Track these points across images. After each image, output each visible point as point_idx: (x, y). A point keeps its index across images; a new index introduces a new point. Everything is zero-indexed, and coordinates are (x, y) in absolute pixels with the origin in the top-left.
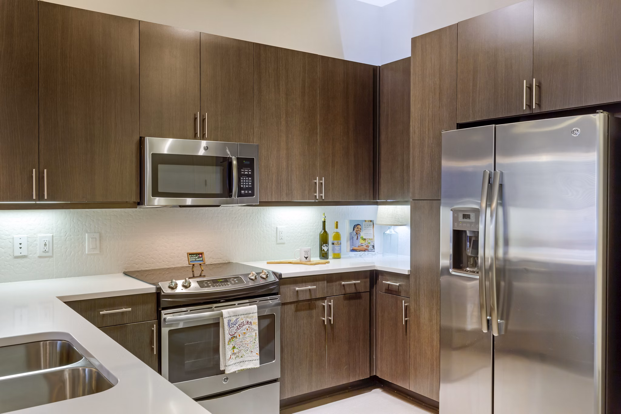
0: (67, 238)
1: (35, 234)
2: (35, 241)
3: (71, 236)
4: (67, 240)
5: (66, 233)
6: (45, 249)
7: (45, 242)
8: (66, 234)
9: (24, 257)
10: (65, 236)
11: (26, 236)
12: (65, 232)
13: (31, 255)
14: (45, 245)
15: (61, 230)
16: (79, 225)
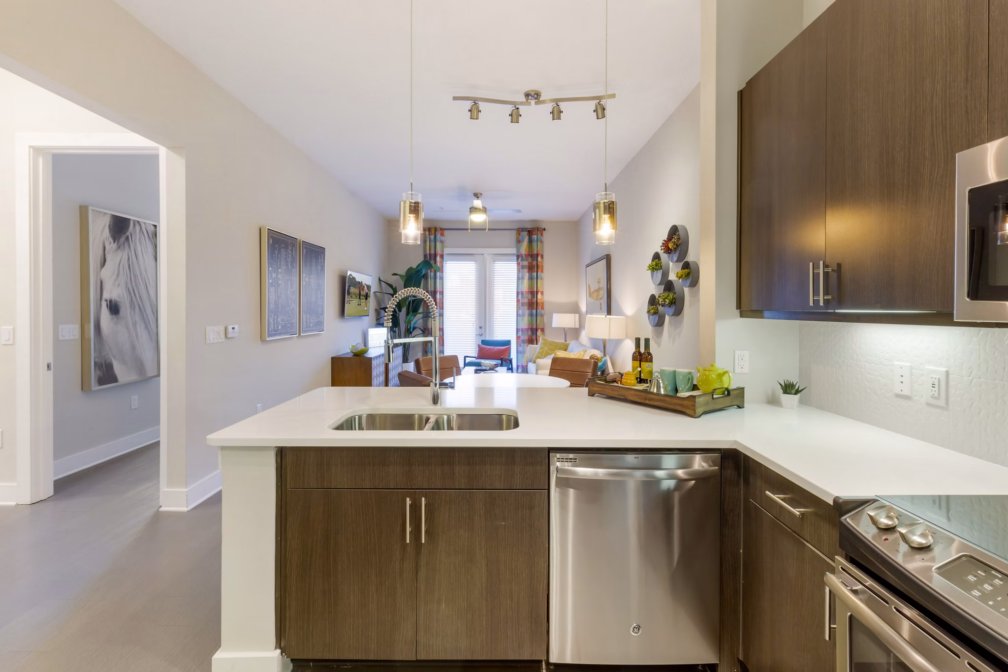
0: (972, 380)
1: (921, 364)
2: (922, 375)
3: (980, 378)
4: (972, 384)
5: (970, 370)
6: (933, 392)
7: (934, 380)
8: (971, 373)
9: (907, 398)
10: (969, 376)
11: (908, 364)
12: (970, 368)
13: (916, 398)
14: (933, 386)
15: (963, 363)
16: (996, 358)
